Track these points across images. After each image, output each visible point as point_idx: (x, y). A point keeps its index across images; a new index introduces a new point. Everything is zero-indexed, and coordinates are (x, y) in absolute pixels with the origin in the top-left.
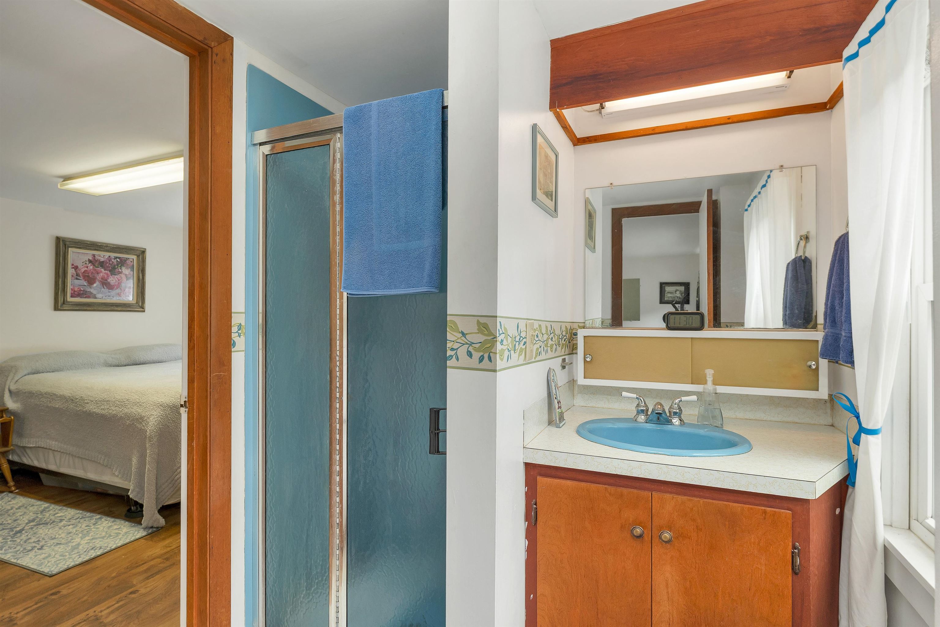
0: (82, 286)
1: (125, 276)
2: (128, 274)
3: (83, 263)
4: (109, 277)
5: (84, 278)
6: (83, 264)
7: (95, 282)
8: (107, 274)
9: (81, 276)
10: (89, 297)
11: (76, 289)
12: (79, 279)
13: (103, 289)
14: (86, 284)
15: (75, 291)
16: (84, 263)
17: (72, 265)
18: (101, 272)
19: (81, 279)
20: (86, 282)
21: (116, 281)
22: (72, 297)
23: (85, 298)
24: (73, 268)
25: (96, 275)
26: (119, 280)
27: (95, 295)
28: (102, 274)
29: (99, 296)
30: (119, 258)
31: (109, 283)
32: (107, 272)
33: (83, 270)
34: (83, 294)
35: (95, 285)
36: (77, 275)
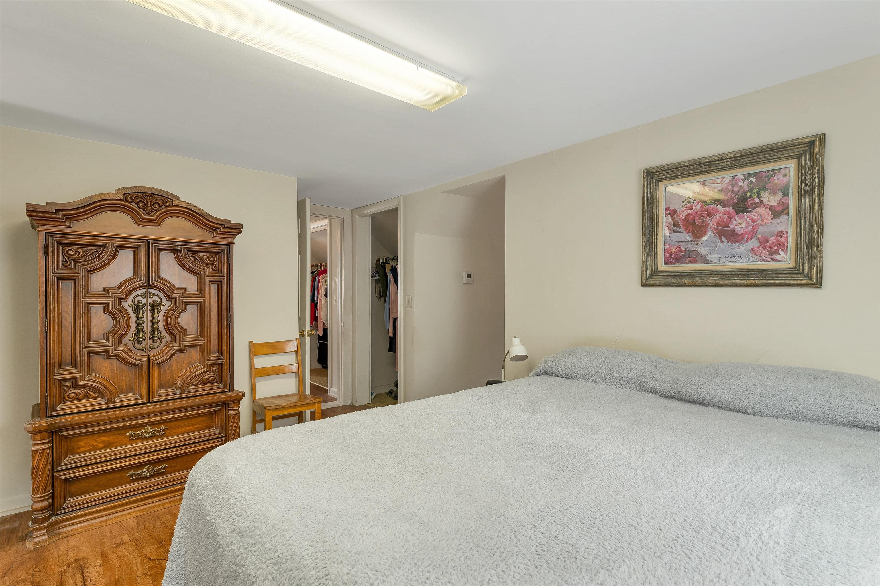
0: (682, 244)
1: (768, 210)
2: (776, 204)
3: (683, 202)
4: (733, 219)
5: (686, 230)
6: (684, 204)
7: (705, 233)
8: (729, 213)
9: (682, 227)
10: (695, 262)
11: (673, 250)
12: (680, 232)
13: (720, 244)
14: (689, 239)
15: (671, 253)
16: (686, 202)
17: (667, 209)
18: (717, 211)
19: (682, 230)
20: (690, 234)
21: (747, 223)
22: (666, 263)
23: (689, 262)
24: (669, 214)
25: (707, 219)
26: (753, 221)
27: (705, 256)
28: (718, 216)
29: (713, 257)
30: (755, 175)
31: (733, 231)
32: (727, 209)
33: (684, 214)
34: (684, 256)
35: (705, 238)
36: (675, 226)
